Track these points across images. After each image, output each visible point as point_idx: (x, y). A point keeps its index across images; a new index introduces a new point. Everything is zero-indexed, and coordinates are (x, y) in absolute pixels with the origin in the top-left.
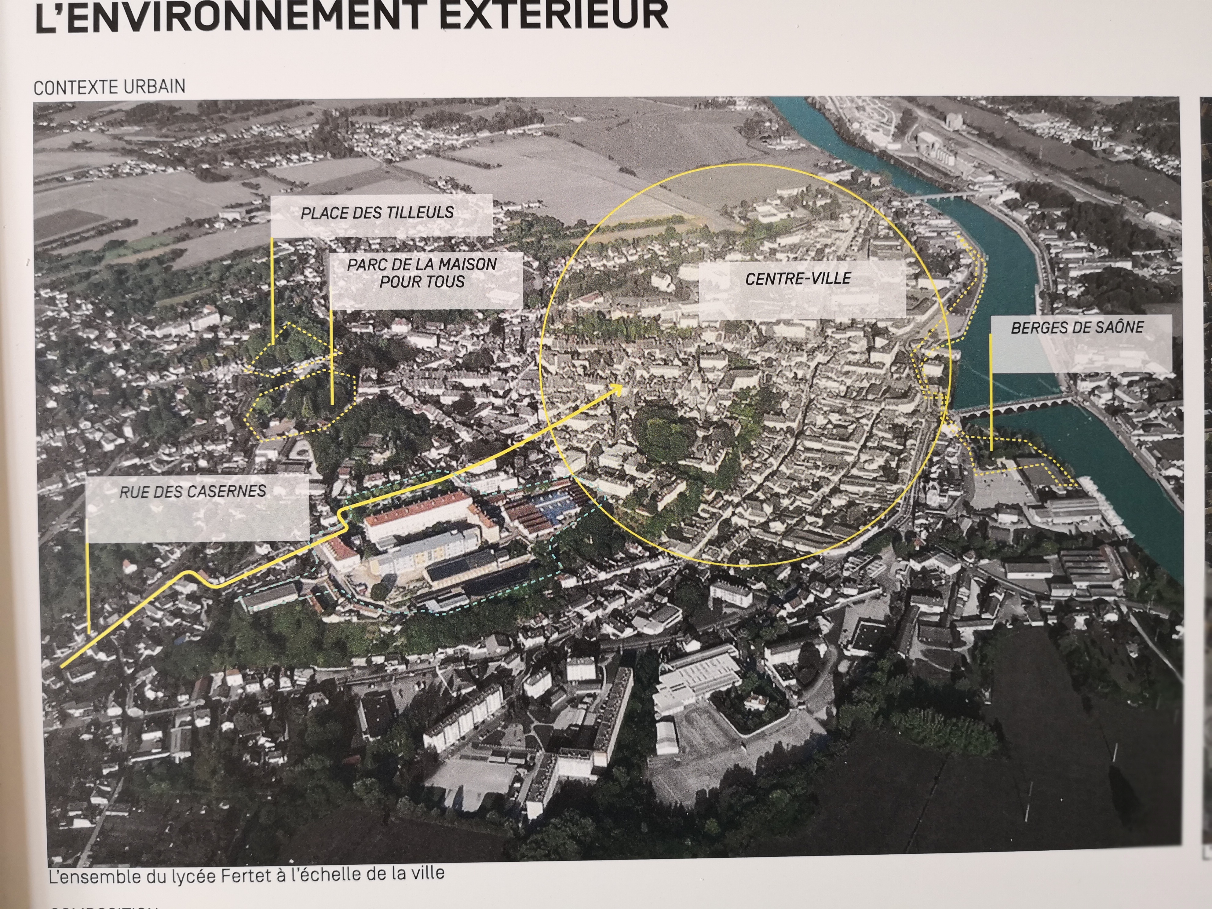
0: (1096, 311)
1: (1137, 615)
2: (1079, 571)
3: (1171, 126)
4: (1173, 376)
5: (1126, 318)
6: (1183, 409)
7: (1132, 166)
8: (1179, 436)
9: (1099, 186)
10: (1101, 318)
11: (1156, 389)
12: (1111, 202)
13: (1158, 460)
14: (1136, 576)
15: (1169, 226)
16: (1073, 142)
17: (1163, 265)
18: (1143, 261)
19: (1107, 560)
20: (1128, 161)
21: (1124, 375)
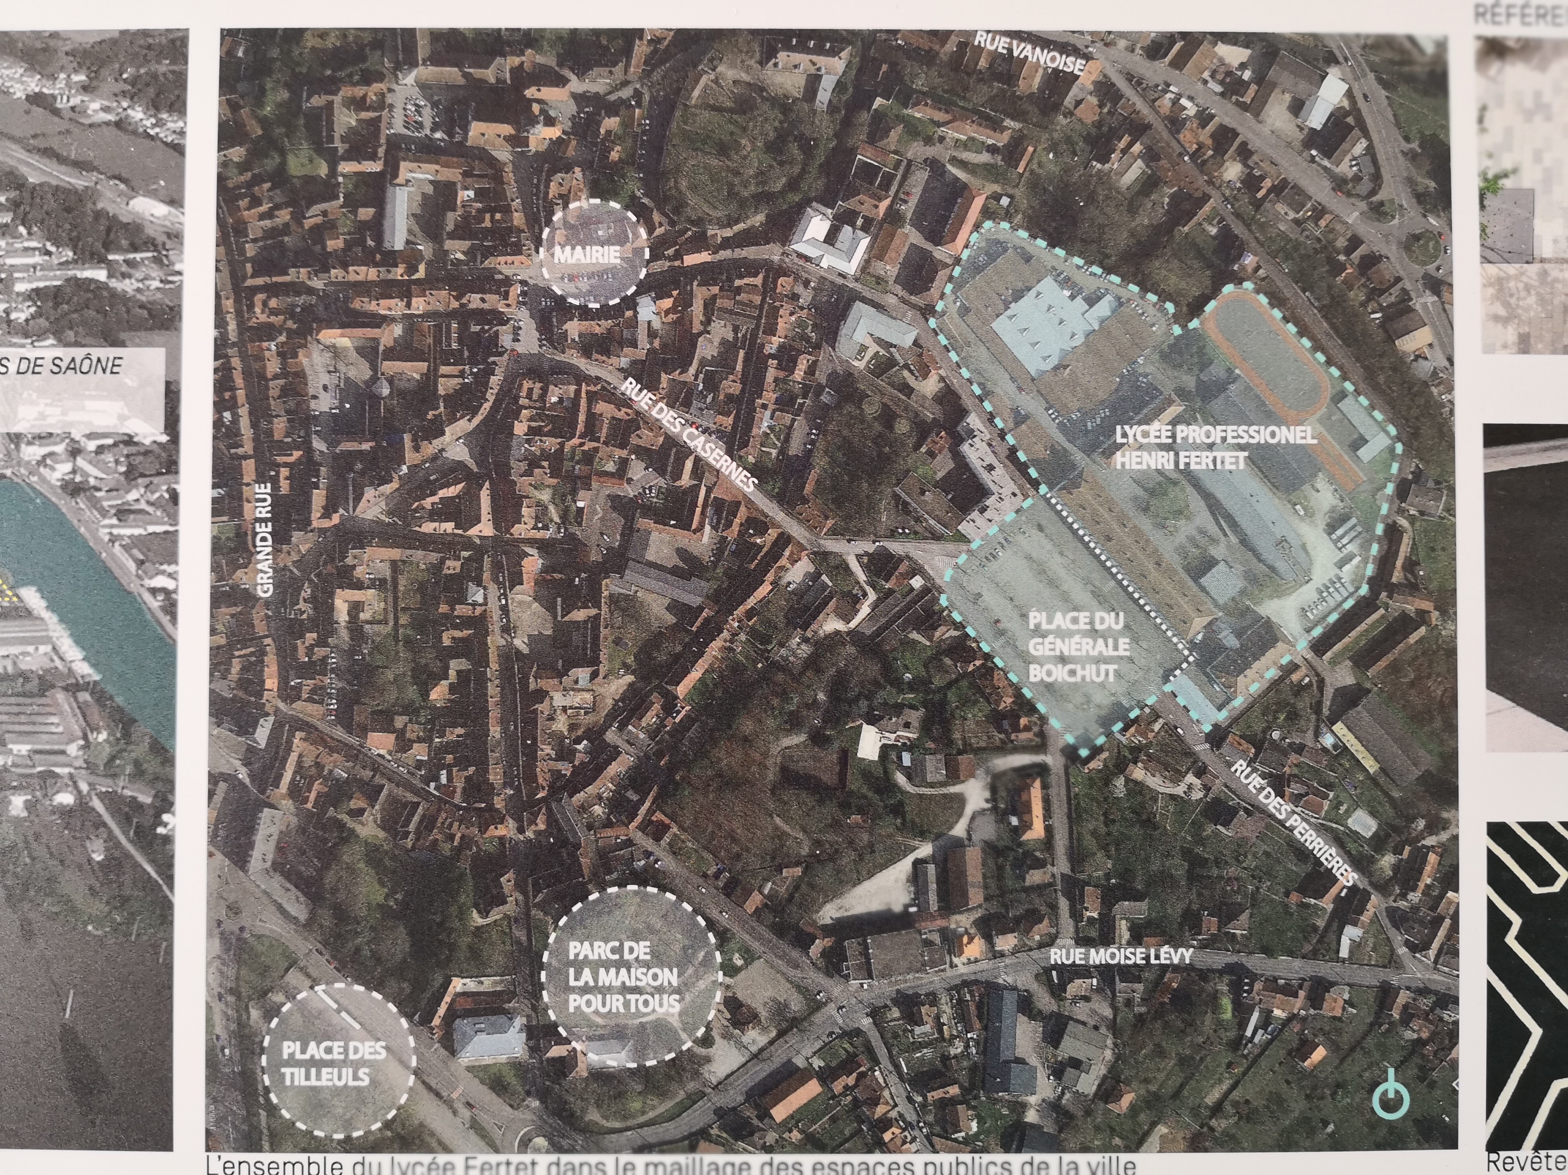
0: (51, 341)
1: (102, 796)
2: (17, 728)
3: (173, 72)
4: (164, 438)
5: (97, 352)
6: (180, 488)
7: (114, 131)
8: (171, 529)
9: (61, 160)
10: (59, 352)
11: (140, 458)
12: (78, 181)
13: (140, 563)
14: (103, 736)
15: (165, 217)
16: (28, 96)
17: (154, 274)
18: (124, 268)
19: (61, 713)
20: (107, 124)
21: (90, 436)
